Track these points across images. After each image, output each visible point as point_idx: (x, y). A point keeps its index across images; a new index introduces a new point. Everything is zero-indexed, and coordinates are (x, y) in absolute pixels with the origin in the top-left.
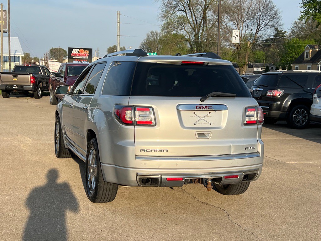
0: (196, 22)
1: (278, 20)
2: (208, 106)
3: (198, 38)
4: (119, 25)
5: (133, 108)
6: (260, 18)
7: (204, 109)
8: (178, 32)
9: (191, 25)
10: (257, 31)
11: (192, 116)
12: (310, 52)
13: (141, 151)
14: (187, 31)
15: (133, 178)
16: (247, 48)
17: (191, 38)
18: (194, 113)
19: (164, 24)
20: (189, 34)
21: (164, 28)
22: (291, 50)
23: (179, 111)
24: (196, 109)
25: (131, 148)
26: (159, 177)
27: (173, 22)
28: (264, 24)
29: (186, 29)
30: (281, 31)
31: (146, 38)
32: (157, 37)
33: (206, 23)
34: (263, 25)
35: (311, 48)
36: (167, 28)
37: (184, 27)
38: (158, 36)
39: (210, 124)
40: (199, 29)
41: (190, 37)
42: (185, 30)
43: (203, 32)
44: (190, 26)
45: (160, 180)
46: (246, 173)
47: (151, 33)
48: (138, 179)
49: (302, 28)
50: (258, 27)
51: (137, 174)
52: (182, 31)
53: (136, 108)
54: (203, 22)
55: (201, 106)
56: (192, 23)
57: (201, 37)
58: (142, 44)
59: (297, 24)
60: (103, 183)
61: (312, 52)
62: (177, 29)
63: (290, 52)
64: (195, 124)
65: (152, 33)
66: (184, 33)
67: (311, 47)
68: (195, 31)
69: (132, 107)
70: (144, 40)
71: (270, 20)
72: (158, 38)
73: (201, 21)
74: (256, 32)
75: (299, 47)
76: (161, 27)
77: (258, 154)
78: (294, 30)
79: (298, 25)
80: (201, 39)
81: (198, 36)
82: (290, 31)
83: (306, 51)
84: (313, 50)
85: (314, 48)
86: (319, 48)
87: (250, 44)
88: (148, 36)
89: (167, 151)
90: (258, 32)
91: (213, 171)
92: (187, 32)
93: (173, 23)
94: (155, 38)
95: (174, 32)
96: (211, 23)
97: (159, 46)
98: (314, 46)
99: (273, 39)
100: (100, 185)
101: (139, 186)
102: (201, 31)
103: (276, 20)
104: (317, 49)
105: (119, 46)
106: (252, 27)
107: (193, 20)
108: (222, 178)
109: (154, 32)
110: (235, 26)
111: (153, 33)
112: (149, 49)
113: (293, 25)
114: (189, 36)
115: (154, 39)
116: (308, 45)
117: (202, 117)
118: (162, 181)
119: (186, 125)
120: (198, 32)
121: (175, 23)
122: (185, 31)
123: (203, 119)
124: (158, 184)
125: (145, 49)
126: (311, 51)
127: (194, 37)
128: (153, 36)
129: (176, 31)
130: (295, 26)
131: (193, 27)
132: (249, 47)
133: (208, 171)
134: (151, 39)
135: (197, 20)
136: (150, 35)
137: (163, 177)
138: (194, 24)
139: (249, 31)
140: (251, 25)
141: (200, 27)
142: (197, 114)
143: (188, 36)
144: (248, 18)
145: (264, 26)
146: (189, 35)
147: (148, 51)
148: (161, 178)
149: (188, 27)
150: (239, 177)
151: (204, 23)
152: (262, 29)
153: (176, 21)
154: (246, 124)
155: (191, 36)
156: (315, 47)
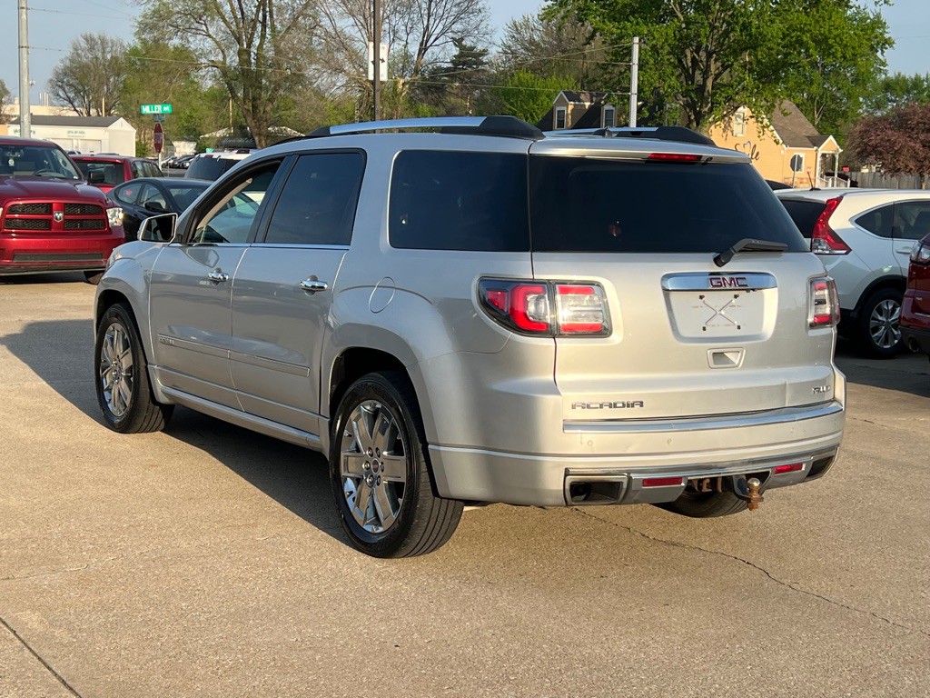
0: (243, 13)
1: (478, 19)
2: (737, 279)
3: (251, 63)
4: (24, 16)
5: (548, 288)
6: (429, 9)
7: (728, 287)
8: (189, 41)
9: (225, 21)
10: (423, 49)
11: (697, 307)
12: (569, 112)
13: (574, 407)
14: (214, 39)
15: (554, 482)
16: (396, 95)
17: (228, 60)
18: (701, 297)
19: (145, 16)
20: (220, 48)
21: (145, 27)
22: (512, 104)
23: (666, 291)
24: (711, 287)
25: (548, 401)
26: (623, 479)
27: (171, 12)
28: (441, 26)
29: (210, 33)
30: (472, 48)
31: (68, 54)
32: (104, 52)
33: (271, 16)
34: (438, 31)
35: (570, 100)
36: (153, 27)
37: (206, 25)
38: (108, 49)
39: (739, 327)
40: (252, 35)
41: (224, 58)
42: (209, 36)
43: (261, 44)
44: (222, 24)
45: (625, 486)
46: (818, 457)
47: (87, 40)
48: (567, 487)
49: (532, 42)
50: (424, 37)
51: (567, 473)
52: (199, 37)
53: (557, 286)
54: (261, 15)
55: (721, 277)
56: (228, 16)
57: (257, 60)
58: (57, 74)
59: (517, 30)
60: (430, 502)
61: (572, 110)
62: (185, 30)
63: (510, 109)
64: (704, 329)
65: (89, 39)
66: (207, 45)
67: (573, 97)
68: (239, 40)
69: (545, 283)
70: (62, 61)
71: (457, 18)
72: (109, 57)
73: (258, 11)
74: (420, 50)
75: (534, 96)
76: (136, 24)
77: (834, 404)
78: (509, 47)
79: (520, 34)
80: (257, 65)
81: (250, 56)
82: (500, 50)
83: (558, 109)
84: (574, 105)
85: (580, 101)
86: (592, 101)
87: (403, 84)
88: (76, 50)
89: (641, 404)
90: (426, 50)
91: (751, 454)
92: (216, 42)
93: (170, 14)
94: (100, 55)
95: (176, 41)
96: (287, 16)
97: (112, 80)
98: (579, 94)
99: (447, 70)
100: (421, 506)
101: (567, 505)
102: (257, 42)
103: (474, 20)
104: (587, 104)
105: (26, 80)
106: (408, 34)
107: (232, 5)
108: (768, 472)
109: (96, 37)
110: (360, 31)
111: (92, 39)
112: (80, 88)
113: (507, 34)
114: (221, 54)
115: (97, 58)
116: (561, 92)
117: (717, 309)
118: (633, 488)
119: (684, 332)
120: (249, 45)
121: (178, 13)
122: (209, 39)
123: (723, 312)
124: (617, 498)
125: (67, 88)
126: (571, 107)
127: (237, 59)
128: (92, 49)
129: (182, 38)
130: (514, 37)
131: (234, 28)
132: (401, 93)
133: (742, 455)
134: (86, 58)
135: (244, 6)
136: (83, 44)
137: (634, 476)
138: (235, 17)
139: (398, 46)
140: (404, 28)
141: (254, 28)
142: (707, 302)
143: (217, 55)
144: (395, 9)
145: (442, 33)
146: (223, 52)
147: (75, 94)
148: (630, 479)
149: (217, 28)
150: (803, 469)
151: (265, 17)
152: (437, 43)
153: (180, 7)
154: (813, 326)
155: (226, 53)
156: (582, 97)
